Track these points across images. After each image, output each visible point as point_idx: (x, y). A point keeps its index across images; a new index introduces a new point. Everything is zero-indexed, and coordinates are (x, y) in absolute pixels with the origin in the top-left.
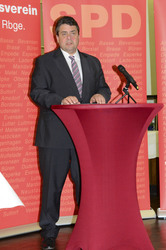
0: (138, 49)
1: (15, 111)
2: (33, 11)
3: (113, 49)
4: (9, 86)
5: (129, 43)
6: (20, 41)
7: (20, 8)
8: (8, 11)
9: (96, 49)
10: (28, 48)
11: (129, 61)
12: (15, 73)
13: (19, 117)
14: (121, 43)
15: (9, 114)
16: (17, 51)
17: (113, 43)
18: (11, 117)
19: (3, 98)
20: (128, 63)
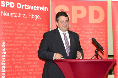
0: (103, 29)
1: (35, 63)
2: (46, 9)
3: (89, 30)
4: (32, 49)
5: (98, 26)
6: (38, 25)
7: (38, 7)
8: (32, 9)
9: (80, 29)
10: (43, 28)
11: (98, 36)
12: (35, 42)
13: (37, 66)
14: (93, 26)
15: (31, 65)
16: (36, 30)
17: (89, 26)
18: (32, 66)
19: (28, 56)
20: (97, 37)
